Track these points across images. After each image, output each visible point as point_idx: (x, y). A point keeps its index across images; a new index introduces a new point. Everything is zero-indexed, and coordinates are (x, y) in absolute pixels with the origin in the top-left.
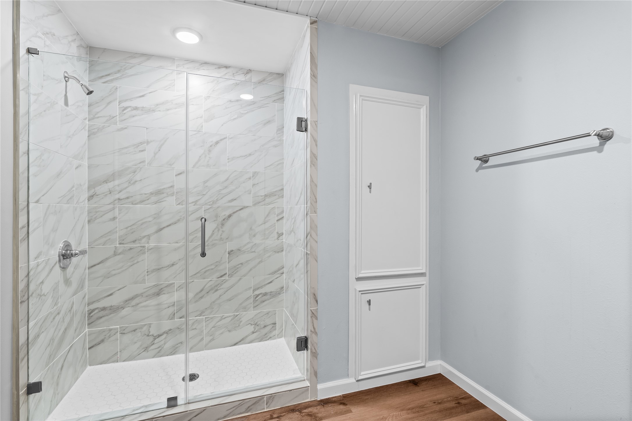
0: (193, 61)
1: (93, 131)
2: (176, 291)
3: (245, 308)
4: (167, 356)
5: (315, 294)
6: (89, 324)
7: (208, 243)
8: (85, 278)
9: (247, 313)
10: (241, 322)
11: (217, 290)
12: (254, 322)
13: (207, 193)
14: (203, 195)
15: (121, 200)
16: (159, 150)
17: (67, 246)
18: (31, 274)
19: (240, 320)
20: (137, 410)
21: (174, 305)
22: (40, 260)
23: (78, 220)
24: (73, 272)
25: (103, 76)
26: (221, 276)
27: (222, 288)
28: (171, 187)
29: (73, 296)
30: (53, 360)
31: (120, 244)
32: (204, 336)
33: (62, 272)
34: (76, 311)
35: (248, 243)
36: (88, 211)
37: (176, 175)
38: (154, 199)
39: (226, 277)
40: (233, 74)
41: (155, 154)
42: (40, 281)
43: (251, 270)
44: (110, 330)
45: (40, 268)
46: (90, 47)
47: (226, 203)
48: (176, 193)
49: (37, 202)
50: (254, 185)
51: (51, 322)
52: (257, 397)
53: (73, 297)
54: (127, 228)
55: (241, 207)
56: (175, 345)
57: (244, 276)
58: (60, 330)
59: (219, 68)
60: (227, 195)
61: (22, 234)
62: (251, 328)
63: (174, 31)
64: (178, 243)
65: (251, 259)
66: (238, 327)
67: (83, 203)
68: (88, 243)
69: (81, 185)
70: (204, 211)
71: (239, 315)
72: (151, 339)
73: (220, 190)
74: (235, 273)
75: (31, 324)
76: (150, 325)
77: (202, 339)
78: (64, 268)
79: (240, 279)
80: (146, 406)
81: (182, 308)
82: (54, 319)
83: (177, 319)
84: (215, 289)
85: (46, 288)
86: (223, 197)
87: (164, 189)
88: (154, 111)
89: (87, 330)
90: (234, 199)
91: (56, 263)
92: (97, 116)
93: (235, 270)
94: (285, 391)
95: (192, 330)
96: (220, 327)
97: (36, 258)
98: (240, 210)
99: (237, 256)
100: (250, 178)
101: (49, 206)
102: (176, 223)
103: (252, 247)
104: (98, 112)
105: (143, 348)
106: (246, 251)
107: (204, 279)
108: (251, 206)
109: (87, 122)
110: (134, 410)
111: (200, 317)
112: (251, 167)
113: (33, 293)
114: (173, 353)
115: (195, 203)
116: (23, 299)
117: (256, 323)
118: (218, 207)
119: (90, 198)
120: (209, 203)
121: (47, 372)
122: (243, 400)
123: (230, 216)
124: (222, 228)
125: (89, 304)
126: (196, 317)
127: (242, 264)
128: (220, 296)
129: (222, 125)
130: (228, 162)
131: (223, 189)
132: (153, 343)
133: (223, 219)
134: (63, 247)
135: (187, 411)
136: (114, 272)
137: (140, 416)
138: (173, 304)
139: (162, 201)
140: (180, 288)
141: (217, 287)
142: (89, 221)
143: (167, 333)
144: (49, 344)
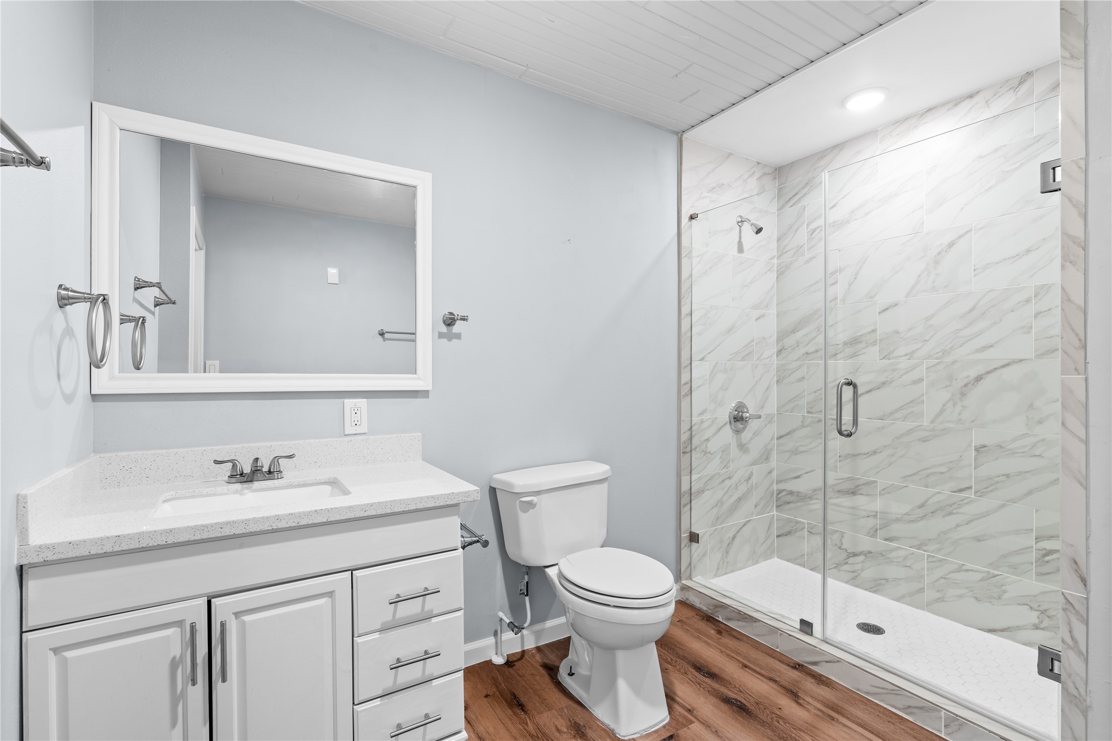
0: (906, 119)
1: (781, 270)
2: (880, 495)
3: (1015, 568)
4: (866, 590)
5: (1077, 560)
6: (777, 507)
7: (935, 426)
8: (771, 449)
9: (1021, 580)
10: (1005, 592)
11: (951, 513)
12: (1039, 606)
13: (932, 337)
14: (925, 341)
15: (810, 354)
16: (856, 278)
17: (740, 407)
18: (694, 429)
19: (1003, 588)
20: (773, 613)
21: (875, 516)
22: (704, 417)
23: (760, 379)
24: (751, 439)
25: (790, 199)
26: (960, 491)
27: (962, 513)
28: (873, 331)
29: (751, 465)
30: (722, 523)
31: (808, 412)
32: (924, 584)
33: (734, 435)
34: (756, 484)
35: (1022, 436)
36: (777, 368)
37: (879, 313)
38: (849, 351)
39: (970, 494)
40: (987, 102)
41: (850, 285)
42: (706, 437)
43: (1030, 493)
44: (797, 522)
45: (705, 425)
46: (780, 168)
47: (971, 354)
48: (880, 340)
49: (702, 359)
50: (1037, 315)
51: (720, 484)
52: (929, 702)
53: (752, 467)
54: (815, 392)
55: (1006, 362)
56: (878, 580)
57: (1013, 501)
58: (731, 496)
59: (956, 105)
60: (973, 339)
61: (685, 390)
62: (1033, 617)
63: (843, 102)
64: (882, 420)
65: (1031, 471)
66: (995, 598)
67: (769, 359)
68: (777, 408)
69: (765, 339)
70: (927, 369)
71: (1000, 576)
72: (844, 555)
73: (958, 330)
74: (991, 491)
75: (694, 477)
76: (842, 535)
77: (921, 590)
78: (737, 432)
79: (1003, 506)
80: (783, 616)
81: (889, 525)
82: (723, 481)
83: (880, 540)
84: (946, 509)
85: (712, 446)
86: (964, 343)
87: (862, 335)
88: (848, 222)
89: (775, 513)
90: (989, 345)
91: (726, 423)
92: (785, 250)
93: (991, 485)
94: (990, 732)
95: (904, 567)
96: (957, 584)
97: (700, 415)
98: (1003, 366)
99: (997, 459)
100: (1028, 301)
101: (717, 363)
102: (879, 388)
103: (1034, 445)
104: (786, 246)
105: (834, 564)
106: (1018, 451)
107: (926, 486)
108: (1031, 359)
109: (775, 261)
110: (770, 612)
111: (918, 549)
112: (1032, 277)
113: (696, 448)
114: (874, 589)
115: (910, 355)
116: (686, 450)
117: (1046, 611)
118: (954, 362)
119: (779, 352)
120: (936, 356)
121: (714, 532)
122: (899, 687)
123: (979, 379)
124: (961, 401)
125: (778, 482)
126: (911, 547)
127: (1008, 476)
128: (958, 526)
129: (962, 209)
130: (975, 276)
131: (965, 328)
132: (846, 561)
133: (963, 384)
134: (735, 407)
135: (816, 647)
136: (801, 449)
137: (769, 619)
138: (874, 514)
139: (860, 355)
140: (885, 491)
141: (951, 509)
142: (777, 381)
143: (866, 556)
144: (716, 505)
